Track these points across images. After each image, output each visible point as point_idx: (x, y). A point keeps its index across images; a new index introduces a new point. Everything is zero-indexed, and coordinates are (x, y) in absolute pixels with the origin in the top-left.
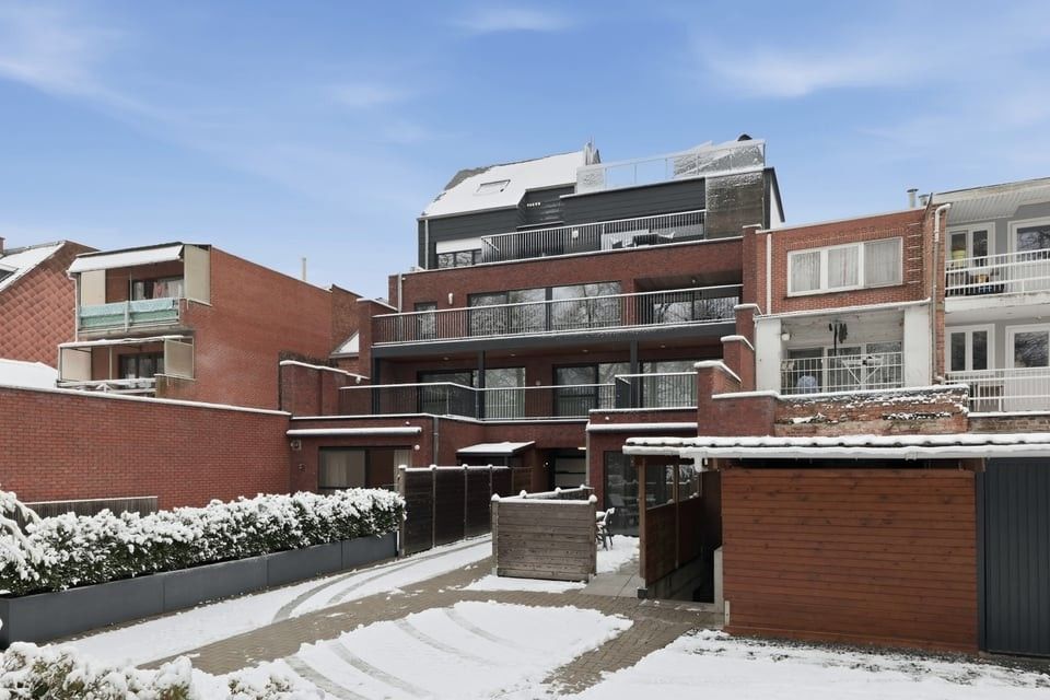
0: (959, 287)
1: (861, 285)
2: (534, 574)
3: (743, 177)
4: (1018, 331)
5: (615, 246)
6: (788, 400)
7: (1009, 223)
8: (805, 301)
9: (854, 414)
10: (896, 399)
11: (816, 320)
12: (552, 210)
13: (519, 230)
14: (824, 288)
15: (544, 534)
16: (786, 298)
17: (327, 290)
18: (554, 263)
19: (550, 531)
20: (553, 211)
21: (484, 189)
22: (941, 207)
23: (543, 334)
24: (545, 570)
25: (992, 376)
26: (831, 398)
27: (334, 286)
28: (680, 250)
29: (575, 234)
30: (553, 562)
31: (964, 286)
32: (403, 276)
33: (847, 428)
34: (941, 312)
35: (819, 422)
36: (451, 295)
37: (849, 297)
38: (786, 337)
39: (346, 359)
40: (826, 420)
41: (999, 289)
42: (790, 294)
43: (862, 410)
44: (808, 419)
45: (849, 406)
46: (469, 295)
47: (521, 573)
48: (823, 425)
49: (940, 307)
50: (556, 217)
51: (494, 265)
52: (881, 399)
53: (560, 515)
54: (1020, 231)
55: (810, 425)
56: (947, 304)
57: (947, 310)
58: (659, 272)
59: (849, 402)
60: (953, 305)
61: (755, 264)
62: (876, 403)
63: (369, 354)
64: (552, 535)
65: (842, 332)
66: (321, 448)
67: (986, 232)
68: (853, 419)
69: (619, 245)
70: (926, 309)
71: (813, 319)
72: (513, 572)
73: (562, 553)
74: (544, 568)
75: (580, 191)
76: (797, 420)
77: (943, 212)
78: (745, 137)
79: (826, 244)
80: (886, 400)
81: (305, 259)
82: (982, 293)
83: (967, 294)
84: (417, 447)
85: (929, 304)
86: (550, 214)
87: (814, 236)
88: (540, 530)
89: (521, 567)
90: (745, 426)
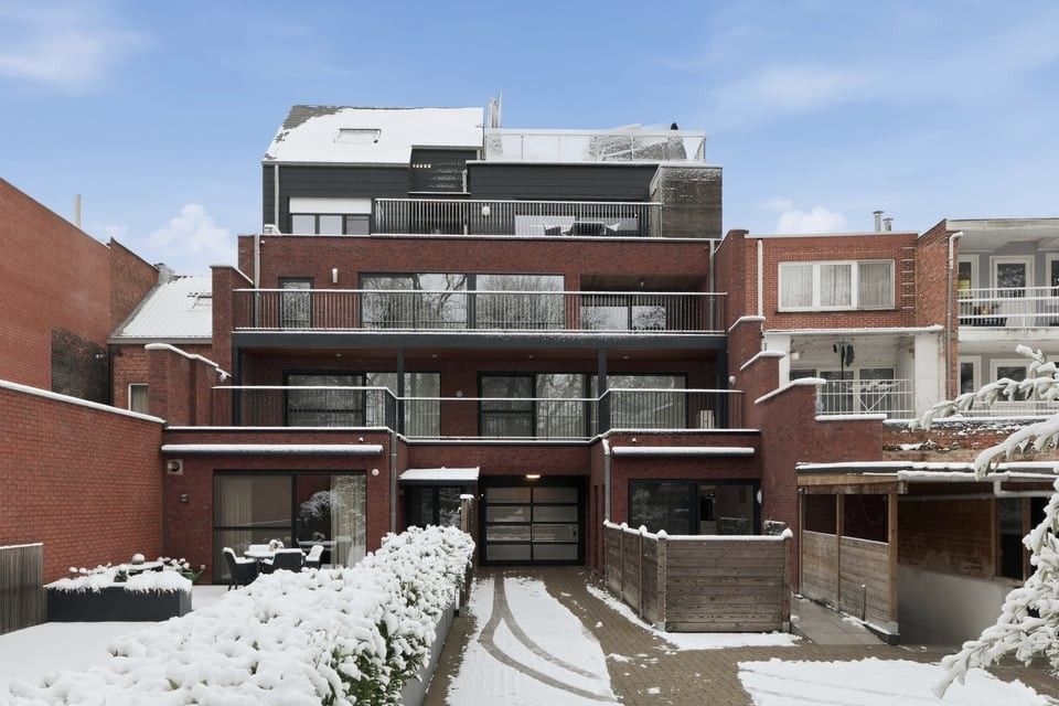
0: (969, 317)
1: (854, 306)
2: (713, 626)
3: (702, 171)
4: (1001, 365)
5: (548, 232)
6: (894, 425)
7: (991, 257)
8: (798, 319)
9: (967, 442)
10: (1010, 427)
11: (810, 339)
12: (445, 176)
13: (411, 196)
14: (817, 306)
15: (726, 578)
16: (777, 313)
17: (104, 243)
18: (480, 243)
19: (735, 574)
20: (449, 179)
21: (345, 136)
22: (954, 235)
23: (465, 331)
24: (727, 621)
25: (980, 409)
26: (942, 423)
27: (112, 239)
28: (634, 246)
29: (486, 210)
30: (739, 610)
31: (973, 317)
32: (262, 237)
33: (959, 456)
34: (955, 340)
35: (929, 449)
36: (335, 271)
37: (843, 318)
38: (796, 356)
39: (133, 346)
40: (937, 448)
41: (1001, 322)
42: (781, 309)
43: (975, 438)
44: (917, 446)
45: (961, 433)
46: (359, 273)
47: (723, 626)
48: (933, 452)
49: (953, 335)
50: (451, 186)
51: (398, 238)
52: (995, 427)
53: (747, 554)
54: (1001, 267)
55: (919, 452)
56: (960, 333)
57: (960, 338)
58: (611, 270)
59: (961, 429)
60: (967, 334)
61: (744, 272)
62: (990, 431)
63: (230, 342)
64: (736, 578)
65: (847, 354)
66: (217, 472)
67: (970, 264)
68: (966, 447)
69: (557, 231)
70: (935, 338)
71: (806, 338)
72: (684, 626)
73: (750, 600)
74: (726, 618)
75: (491, 158)
76: (906, 447)
77: (956, 239)
78: (674, 127)
79: (820, 258)
80: (1000, 429)
81: (79, 197)
82: (988, 325)
83: (975, 325)
84: (376, 472)
85: (939, 333)
86: (443, 182)
87: (808, 249)
88: (720, 573)
89: (696, 619)
90: (854, 452)
